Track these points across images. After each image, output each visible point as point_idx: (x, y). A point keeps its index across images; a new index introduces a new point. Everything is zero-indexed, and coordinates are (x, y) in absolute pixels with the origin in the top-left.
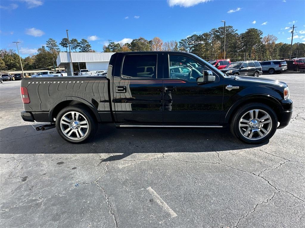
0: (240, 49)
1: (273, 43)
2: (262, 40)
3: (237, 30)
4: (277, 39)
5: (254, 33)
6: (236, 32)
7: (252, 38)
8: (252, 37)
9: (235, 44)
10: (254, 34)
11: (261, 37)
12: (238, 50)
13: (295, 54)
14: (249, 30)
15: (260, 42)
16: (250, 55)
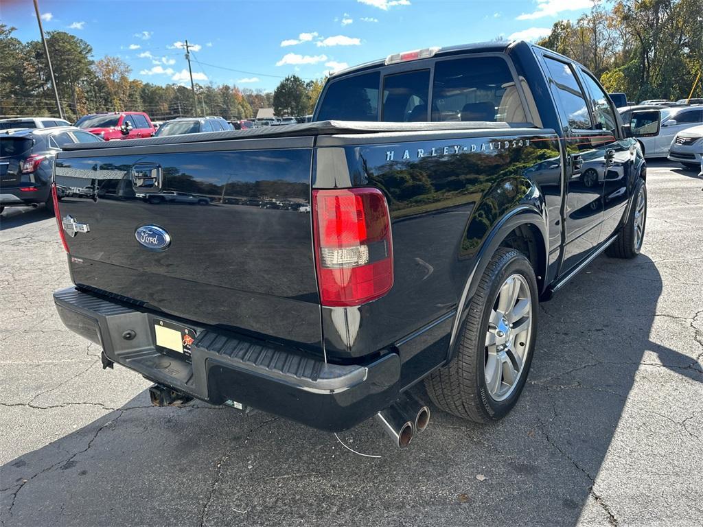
0: (39, 87)
1: (123, 78)
2: (93, 68)
3: (13, 29)
4: (132, 70)
5: (69, 47)
6: (12, 35)
7: (68, 60)
8: (67, 57)
9: (19, 70)
10: (70, 50)
11: (90, 59)
12: (33, 90)
13: (176, 111)
14: (53, 37)
15: (89, 72)
16: (74, 106)
